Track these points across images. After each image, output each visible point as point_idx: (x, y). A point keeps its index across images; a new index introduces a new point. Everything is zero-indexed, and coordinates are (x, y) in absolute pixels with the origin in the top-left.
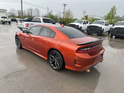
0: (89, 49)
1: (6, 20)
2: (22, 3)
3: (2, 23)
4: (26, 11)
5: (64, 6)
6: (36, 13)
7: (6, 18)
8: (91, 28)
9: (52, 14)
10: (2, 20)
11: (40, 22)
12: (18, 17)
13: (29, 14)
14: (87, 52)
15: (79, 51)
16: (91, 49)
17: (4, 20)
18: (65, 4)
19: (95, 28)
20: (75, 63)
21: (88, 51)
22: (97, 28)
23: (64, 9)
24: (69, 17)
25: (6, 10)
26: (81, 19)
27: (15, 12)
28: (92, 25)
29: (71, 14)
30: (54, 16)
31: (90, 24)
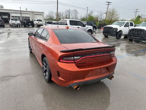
0: (78, 59)
1: (40, 23)
2: (58, 4)
3: (36, 26)
4: (64, 13)
5: (108, 5)
6: (74, 15)
7: (41, 21)
8: (134, 32)
9: (93, 15)
10: (37, 23)
11: (67, 24)
12: (56, 20)
13: (67, 16)
14: (73, 62)
15: (62, 59)
16: (81, 59)
17: (39, 23)
18: (109, 2)
19: (139, 32)
20: (59, 76)
21: (75, 61)
22: (142, 33)
23: (108, 8)
24: (113, 19)
25: (43, 13)
26: (129, 20)
27: (54, 15)
28: (136, 28)
29: (116, 14)
30: (94, 17)
31: (135, 26)
